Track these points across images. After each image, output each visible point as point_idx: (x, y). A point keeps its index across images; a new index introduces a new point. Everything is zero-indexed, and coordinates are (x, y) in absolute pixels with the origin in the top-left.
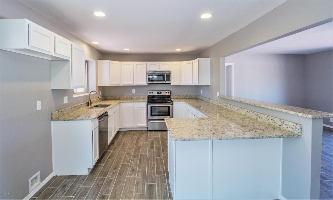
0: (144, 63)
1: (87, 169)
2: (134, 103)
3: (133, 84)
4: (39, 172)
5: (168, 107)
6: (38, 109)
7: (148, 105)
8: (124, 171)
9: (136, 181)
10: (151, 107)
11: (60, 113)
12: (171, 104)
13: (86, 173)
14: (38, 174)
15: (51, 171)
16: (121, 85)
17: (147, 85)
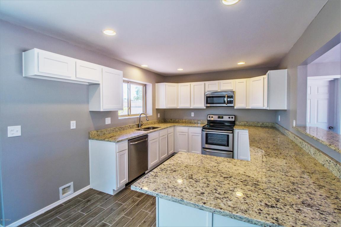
0: (202, 83)
1: (113, 190)
2: (189, 127)
3: (190, 107)
4: (72, 183)
5: (227, 136)
6: (72, 128)
7: (203, 131)
8: (144, 202)
9: (146, 219)
10: (207, 134)
11: (99, 133)
12: (231, 132)
13: (112, 193)
14: (71, 184)
15: (88, 184)
16: (178, 108)
17: (205, 108)
